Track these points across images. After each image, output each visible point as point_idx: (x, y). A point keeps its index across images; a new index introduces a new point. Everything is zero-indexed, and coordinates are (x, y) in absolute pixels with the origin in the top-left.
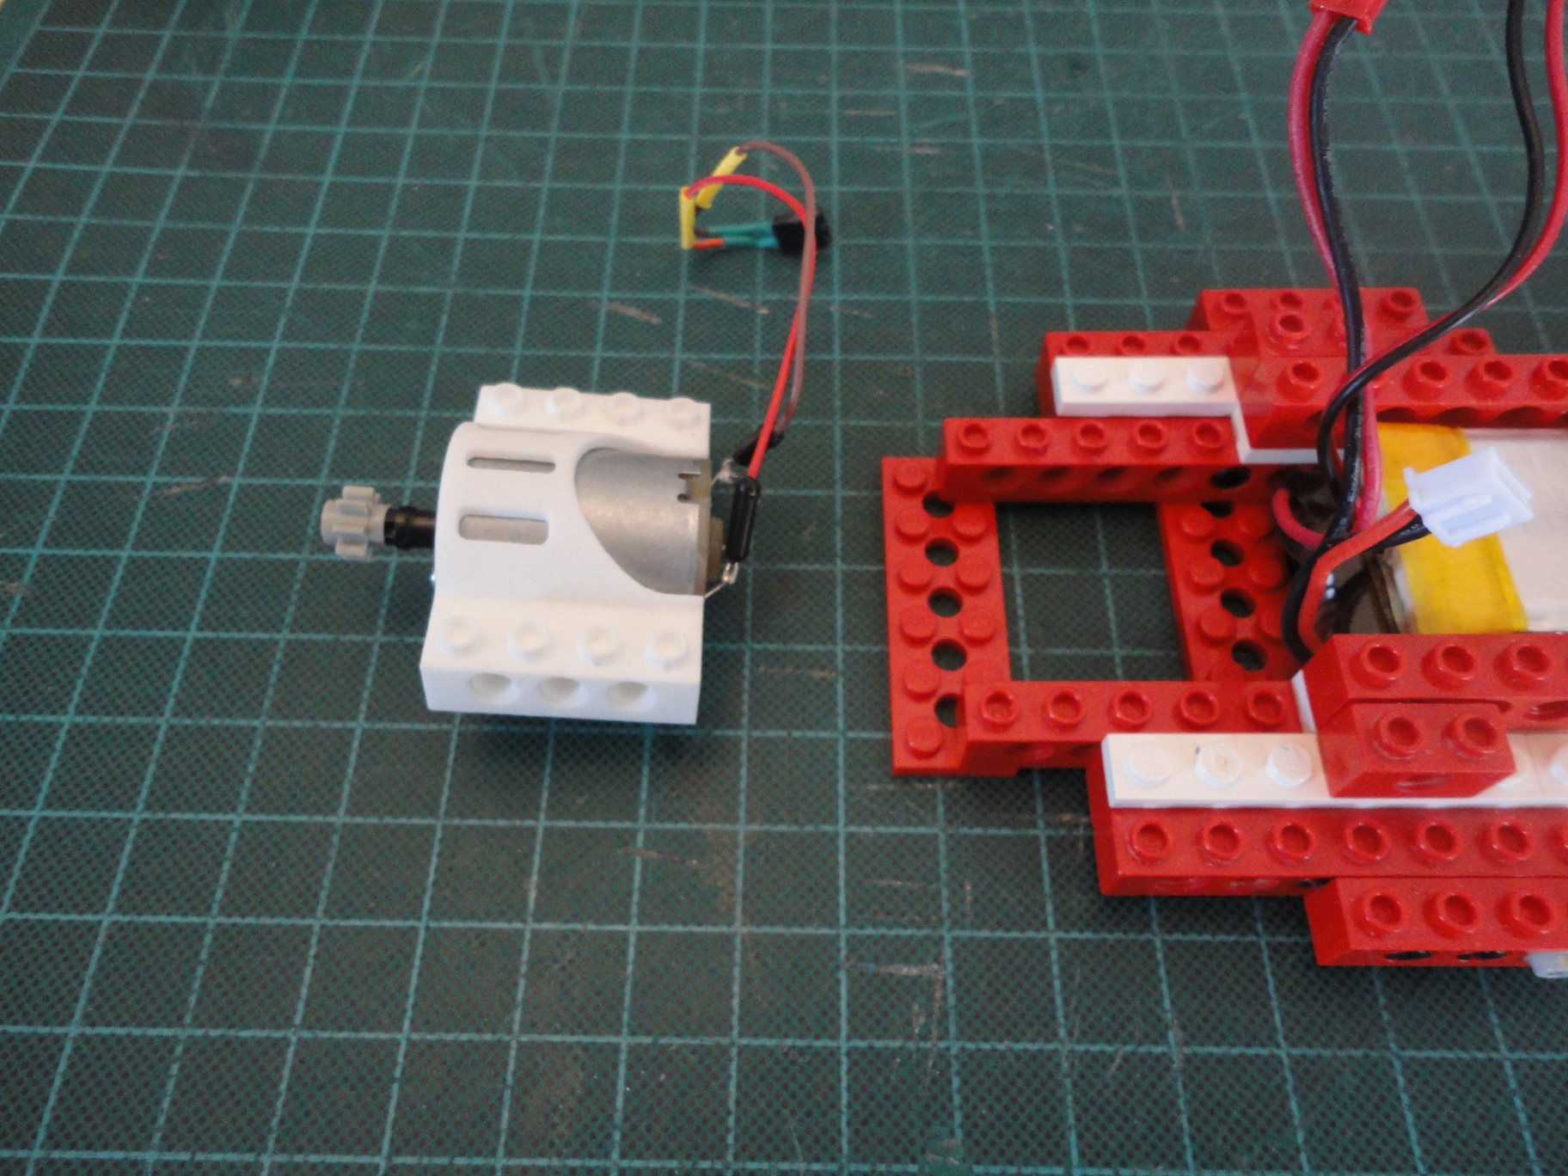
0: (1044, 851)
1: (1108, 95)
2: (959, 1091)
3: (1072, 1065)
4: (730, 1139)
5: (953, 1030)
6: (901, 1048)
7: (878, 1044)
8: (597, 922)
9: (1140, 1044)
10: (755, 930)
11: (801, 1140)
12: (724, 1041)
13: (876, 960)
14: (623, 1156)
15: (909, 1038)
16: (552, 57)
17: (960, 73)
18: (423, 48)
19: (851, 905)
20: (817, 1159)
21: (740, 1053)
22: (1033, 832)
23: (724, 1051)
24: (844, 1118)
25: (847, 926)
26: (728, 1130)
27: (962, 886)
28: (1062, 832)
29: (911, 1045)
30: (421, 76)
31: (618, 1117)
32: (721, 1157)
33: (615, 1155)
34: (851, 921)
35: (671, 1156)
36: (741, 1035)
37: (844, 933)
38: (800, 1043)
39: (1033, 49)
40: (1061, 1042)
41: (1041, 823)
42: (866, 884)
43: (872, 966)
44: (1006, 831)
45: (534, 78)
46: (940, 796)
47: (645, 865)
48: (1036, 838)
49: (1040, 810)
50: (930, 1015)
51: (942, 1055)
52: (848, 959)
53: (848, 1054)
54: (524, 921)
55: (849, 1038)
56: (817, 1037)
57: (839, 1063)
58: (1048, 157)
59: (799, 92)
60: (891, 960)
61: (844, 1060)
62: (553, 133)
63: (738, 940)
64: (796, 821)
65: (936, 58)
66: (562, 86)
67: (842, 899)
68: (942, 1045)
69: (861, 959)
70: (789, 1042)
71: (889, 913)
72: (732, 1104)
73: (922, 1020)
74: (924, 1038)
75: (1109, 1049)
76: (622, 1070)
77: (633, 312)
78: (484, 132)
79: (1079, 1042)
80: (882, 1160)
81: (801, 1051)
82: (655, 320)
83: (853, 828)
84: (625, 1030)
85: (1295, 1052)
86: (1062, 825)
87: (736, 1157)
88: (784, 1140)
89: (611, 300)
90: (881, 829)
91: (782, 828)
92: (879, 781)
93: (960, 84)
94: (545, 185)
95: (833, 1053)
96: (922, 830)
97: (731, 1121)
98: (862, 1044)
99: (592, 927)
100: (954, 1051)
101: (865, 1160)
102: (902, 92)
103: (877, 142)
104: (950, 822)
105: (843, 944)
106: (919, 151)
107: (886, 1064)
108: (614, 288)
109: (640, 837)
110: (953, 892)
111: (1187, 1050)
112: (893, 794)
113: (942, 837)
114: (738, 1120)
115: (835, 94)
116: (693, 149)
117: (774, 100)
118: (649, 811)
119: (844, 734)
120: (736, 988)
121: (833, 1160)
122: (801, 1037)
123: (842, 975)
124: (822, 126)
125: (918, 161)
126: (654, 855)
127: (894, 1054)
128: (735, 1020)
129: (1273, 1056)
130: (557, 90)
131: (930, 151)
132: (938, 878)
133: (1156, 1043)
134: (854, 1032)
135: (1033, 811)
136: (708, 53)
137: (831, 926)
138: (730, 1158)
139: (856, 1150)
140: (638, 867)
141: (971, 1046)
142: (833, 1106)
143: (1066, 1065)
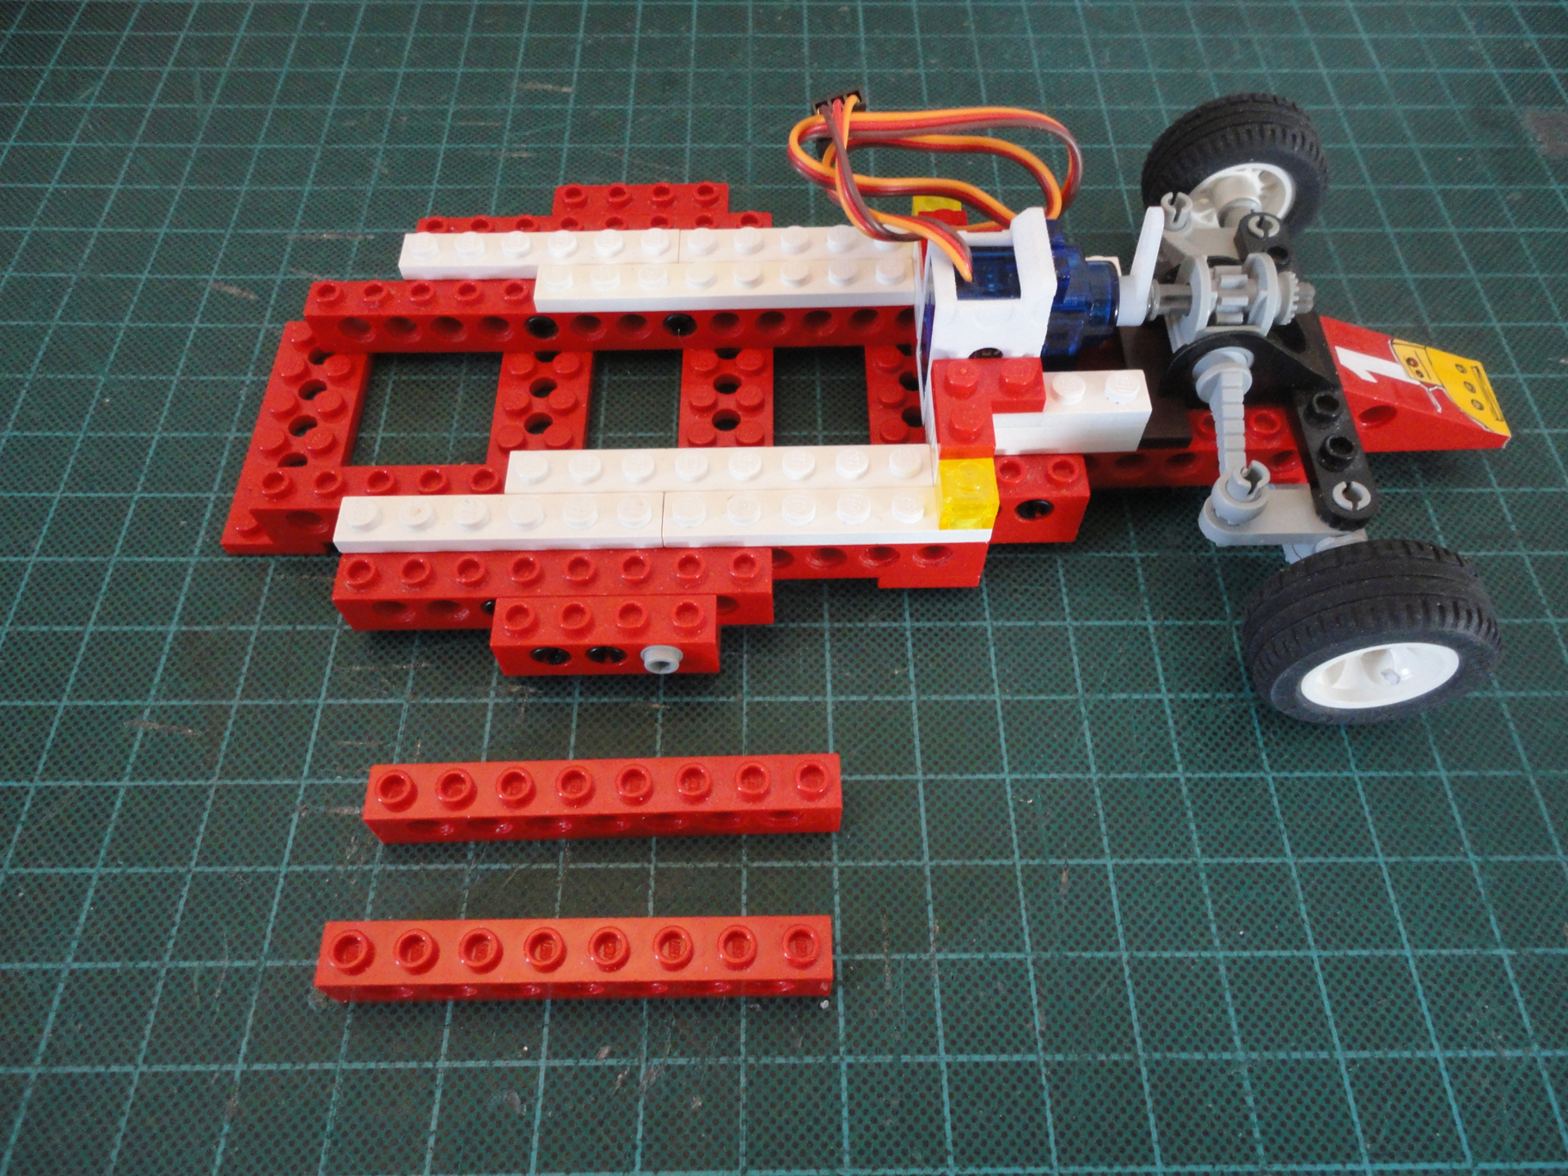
0: (490, 715)
1: (690, 106)
2: (373, 902)
3: (473, 880)
4: (170, 944)
5: (379, 855)
6: (331, 871)
7: (312, 868)
8: (94, 780)
9: (534, 862)
10: (228, 782)
11: (230, 943)
12: (182, 870)
13: (327, 802)
14: (76, 959)
15: (341, 862)
16: (209, 84)
17: (565, 90)
18: (97, 76)
19: (315, 760)
20: (240, 957)
21: (194, 877)
22: (484, 700)
23: (181, 877)
24: (270, 927)
25: (308, 777)
26: (170, 938)
27: (413, 744)
28: (509, 700)
29: (340, 868)
30: (89, 100)
31: (78, 931)
32: (159, 958)
33: (69, 959)
34: (313, 773)
35: (117, 959)
36: (197, 864)
37: (304, 784)
38: (246, 869)
39: (634, 69)
40: (469, 863)
41: (492, 694)
42: (332, 745)
43: (322, 809)
44: (462, 700)
45: (191, 99)
46: (412, 674)
47: (146, 734)
48: (486, 705)
49: (494, 683)
50: (362, 844)
51: (364, 875)
52: (303, 803)
53: (286, 877)
54: (31, 780)
55: (289, 864)
56: (263, 864)
57: (277, 883)
58: (625, 159)
59: (420, 107)
60: (340, 803)
61: (281, 881)
62: (195, 146)
63: (212, 792)
64: (284, 696)
65: (547, 78)
66: (213, 104)
67: (309, 758)
68: (367, 868)
69: (315, 802)
70: (237, 869)
71: (347, 767)
72: (177, 918)
73: (355, 849)
74: (353, 863)
75: (506, 867)
76: (91, 892)
77: (234, 290)
78: (135, 144)
79: (483, 862)
80: (294, 957)
81: (246, 876)
82: (252, 297)
83: (331, 701)
84: (100, 863)
85: (661, 865)
86: (510, 694)
87: (172, 958)
88: (217, 943)
89: (216, 281)
90: (355, 701)
91: (271, 702)
92: (363, 664)
93: (564, 99)
94: (179, 189)
95: (273, 876)
96: (391, 701)
97: (174, 931)
98: (299, 869)
99: (89, 783)
100: (376, 872)
101: (281, 957)
102: (511, 107)
103: (480, 148)
104: (415, 694)
105: (301, 792)
106: (515, 155)
107: (317, 883)
108: (223, 271)
109: (147, 712)
110: (405, 750)
111: (572, 866)
112: (372, 673)
113: (406, 706)
114: (179, 931)
115: (452, 109)
116: (318, 155)
117: (397, 113)
118: (159, 691)
119: (340, 627)
120: (202, 828)
121: (254, 957)
122: (249, 865)
123: (295, 817)
124: (434, 134)
125: (511, 163)
126: (156, 726)
127: (324, 876)
128: (195, 853)
129: (643, 869)
130: (206, 109)
131: (525, 155)
132: (395, 738)
133: (547, 861)
134: (295, 858)
135: (489, 683)
136: (348, 76)
137: (294, 778)
138: (167, 958)
139: (275, 950)
140: (140, 735)
141: (391, 868)
142: (263, 917)
143: (467, 880)
